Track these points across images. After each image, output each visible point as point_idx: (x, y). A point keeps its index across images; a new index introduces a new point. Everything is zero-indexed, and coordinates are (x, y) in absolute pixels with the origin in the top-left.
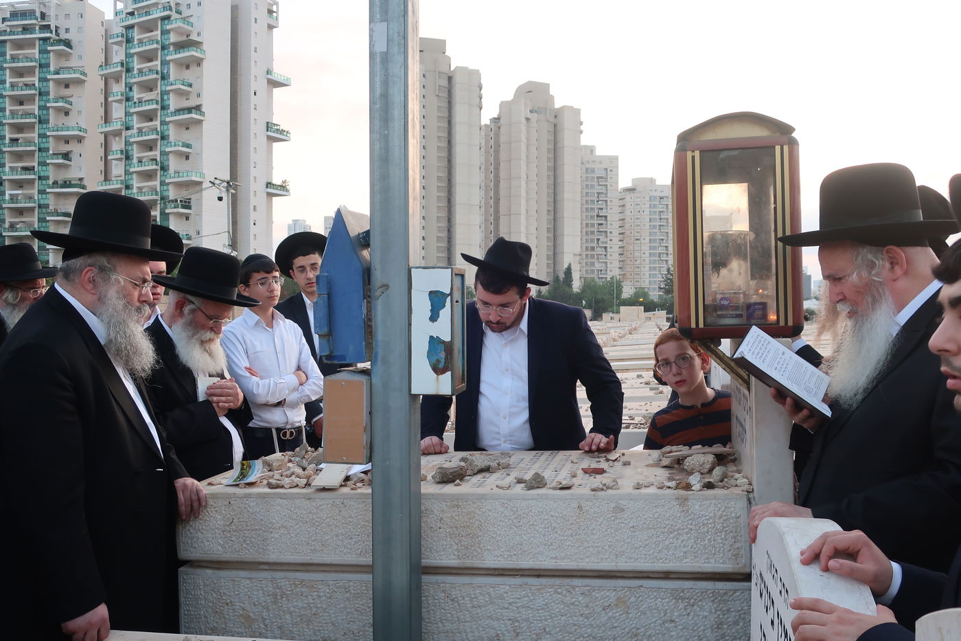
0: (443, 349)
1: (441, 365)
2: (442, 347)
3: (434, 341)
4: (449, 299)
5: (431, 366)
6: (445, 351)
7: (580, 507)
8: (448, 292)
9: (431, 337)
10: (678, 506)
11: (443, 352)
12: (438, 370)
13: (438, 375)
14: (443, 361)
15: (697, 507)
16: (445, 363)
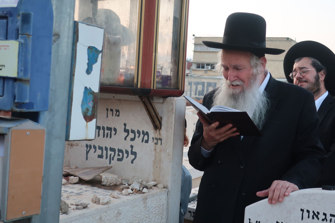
0: (92, 99)
1: (89, 114)
2: (91, 97)
3: (87, 91)
4: (100, 55)
5: (83, 114)
6: (93, 101)
7: (101, 218)
8: (100, 49)
9: (86, 88)
10: (143, 204)
11: (91, 102)
12: (88, 118)
13: (87, 122)
14: (91, 109)
15: (150, 203)
16: (92, 111)
